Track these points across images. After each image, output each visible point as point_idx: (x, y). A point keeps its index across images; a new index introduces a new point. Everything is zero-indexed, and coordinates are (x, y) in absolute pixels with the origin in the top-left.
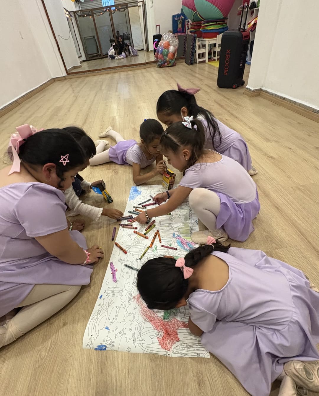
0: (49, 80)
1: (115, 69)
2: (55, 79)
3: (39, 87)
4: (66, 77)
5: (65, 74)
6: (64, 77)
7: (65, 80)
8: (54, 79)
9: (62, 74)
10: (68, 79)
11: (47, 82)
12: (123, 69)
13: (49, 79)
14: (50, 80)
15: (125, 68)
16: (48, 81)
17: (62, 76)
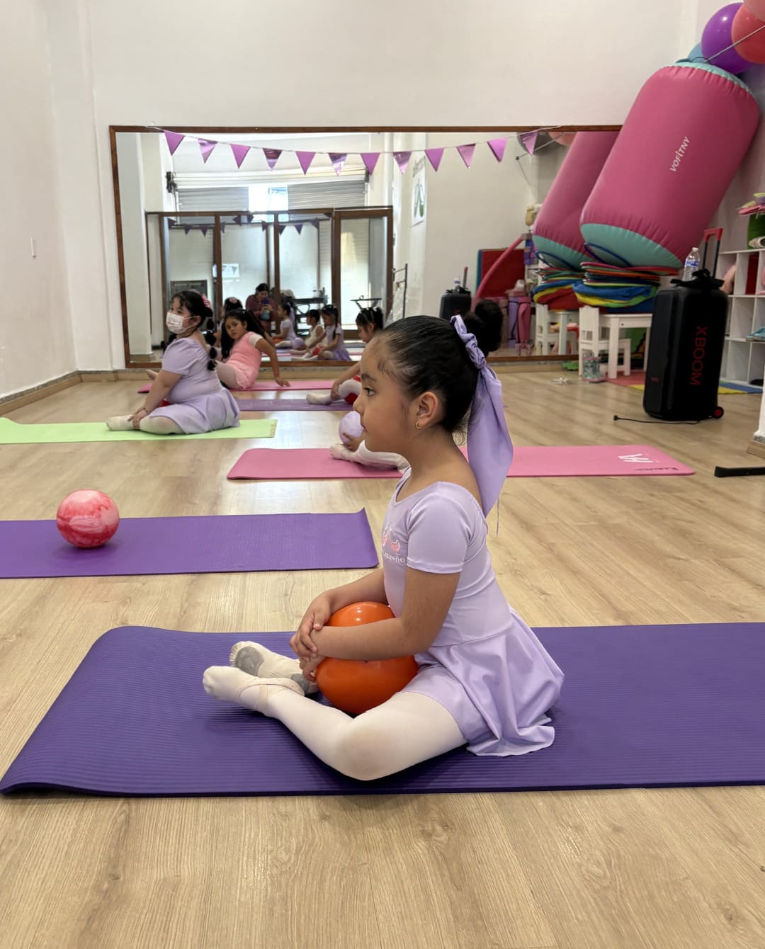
0: (68, 375)
1: (288, 368)
2: (83, 376)
3: (38, 387)
4: (120, 375)
5: (119, 364)
6: (115, 372)
7: (115, 381)
8: (80, 373)
9: (109, 365)
10: (125, 380)
11: (60, 378)
12: (314, 370)
13: (67, 373)
14: (71, 374)
15: (323, 368)
16: (64, 377)
17: (109, 369)
